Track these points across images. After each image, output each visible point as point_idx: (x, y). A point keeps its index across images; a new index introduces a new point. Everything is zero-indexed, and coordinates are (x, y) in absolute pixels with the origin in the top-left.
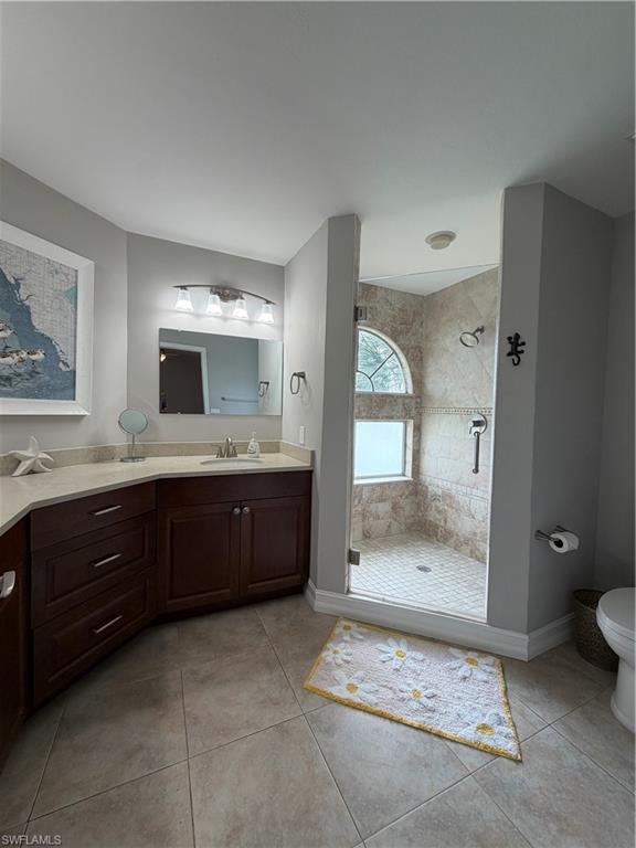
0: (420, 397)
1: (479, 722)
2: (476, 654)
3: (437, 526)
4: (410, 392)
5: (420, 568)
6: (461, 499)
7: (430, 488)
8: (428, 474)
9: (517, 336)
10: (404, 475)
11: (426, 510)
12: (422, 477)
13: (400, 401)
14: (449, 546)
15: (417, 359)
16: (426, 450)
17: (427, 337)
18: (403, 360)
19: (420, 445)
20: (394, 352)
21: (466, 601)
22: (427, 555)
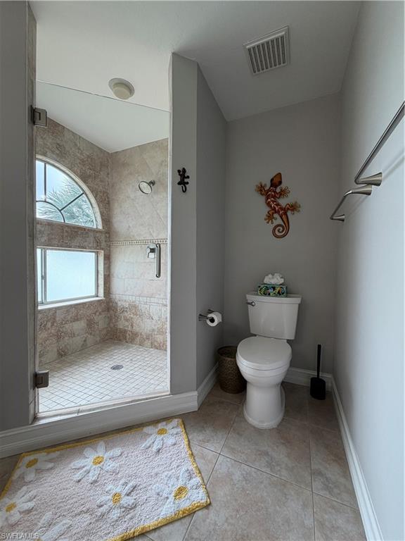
0: (109, 233)
1: (175, 489)
2: (164, 423)
3: (125, 331)
4: (100, 227)
5: (114, 368)
6: (143, 307)
7: (119, 304)
8: (117, 293)
9: (184, 170)
10: (97, 296)
11: (117, 321)
12: (113, 296)
13: (91, 234)
14: (136, 344)
15: (106, 203)
16: (115, 275)
17: (113, 186)
18: (93, 201)
19: (110, 272)
20: (84, 193)
21: (152, 381)
22: (120, 355)
